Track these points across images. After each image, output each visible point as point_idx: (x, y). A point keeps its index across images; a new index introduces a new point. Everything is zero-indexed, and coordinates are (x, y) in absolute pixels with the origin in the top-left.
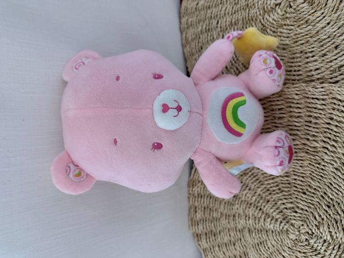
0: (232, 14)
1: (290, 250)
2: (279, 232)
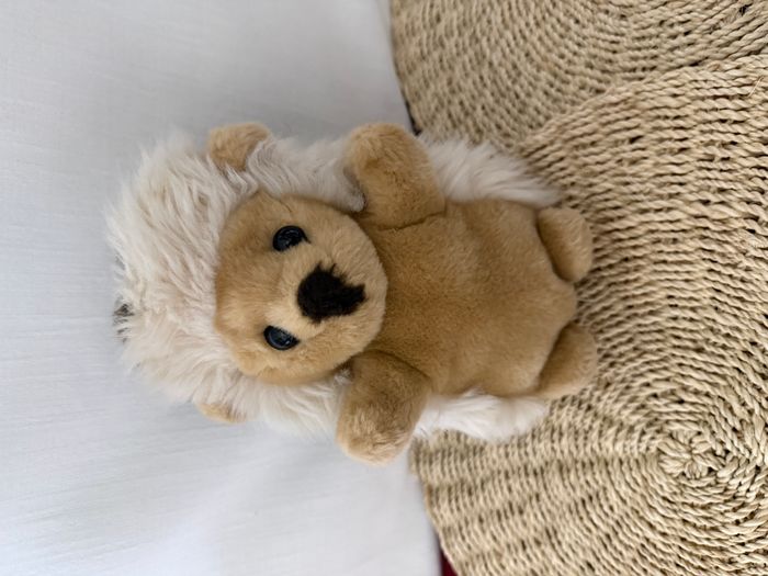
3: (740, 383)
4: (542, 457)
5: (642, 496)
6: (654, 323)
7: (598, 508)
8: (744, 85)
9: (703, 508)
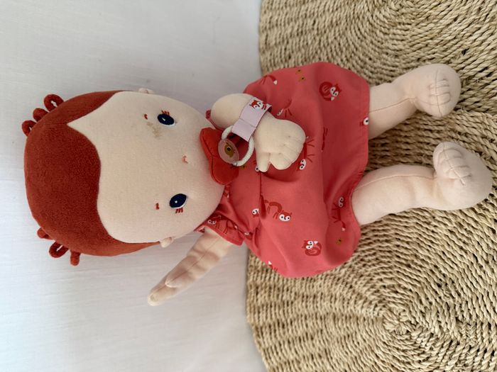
0: (333, 11)
1: (386, 346)
2: (372, 320)
3: (427, 287)
4: (325, 310)
5: (374, 339)
6: (387, 247)
7: (351, 342)
8: (440, 125)
9: (403, 351)
